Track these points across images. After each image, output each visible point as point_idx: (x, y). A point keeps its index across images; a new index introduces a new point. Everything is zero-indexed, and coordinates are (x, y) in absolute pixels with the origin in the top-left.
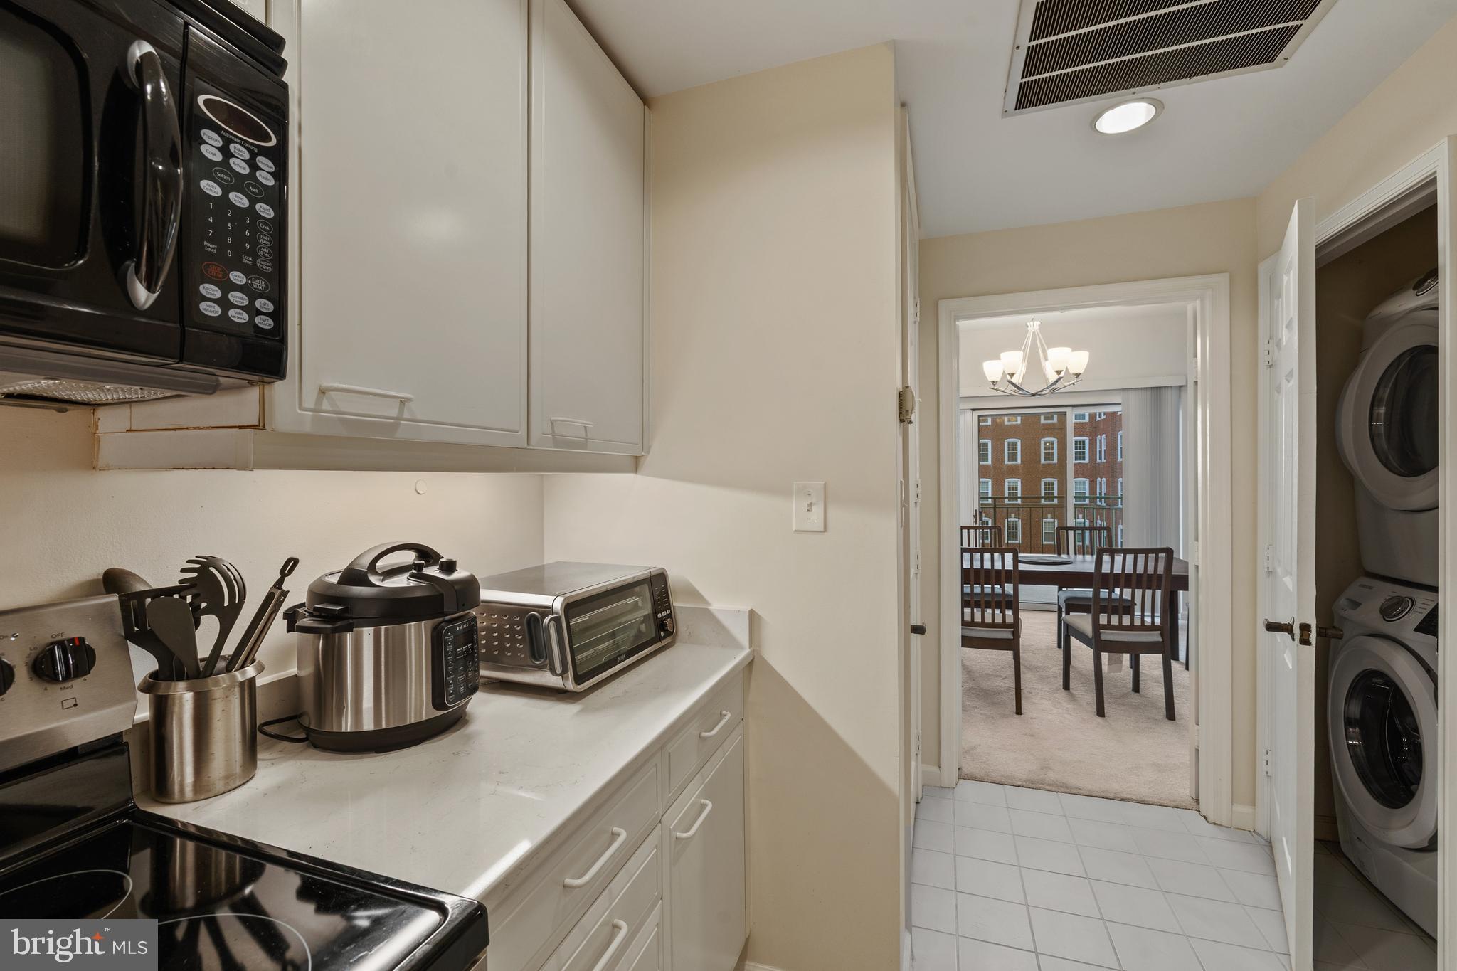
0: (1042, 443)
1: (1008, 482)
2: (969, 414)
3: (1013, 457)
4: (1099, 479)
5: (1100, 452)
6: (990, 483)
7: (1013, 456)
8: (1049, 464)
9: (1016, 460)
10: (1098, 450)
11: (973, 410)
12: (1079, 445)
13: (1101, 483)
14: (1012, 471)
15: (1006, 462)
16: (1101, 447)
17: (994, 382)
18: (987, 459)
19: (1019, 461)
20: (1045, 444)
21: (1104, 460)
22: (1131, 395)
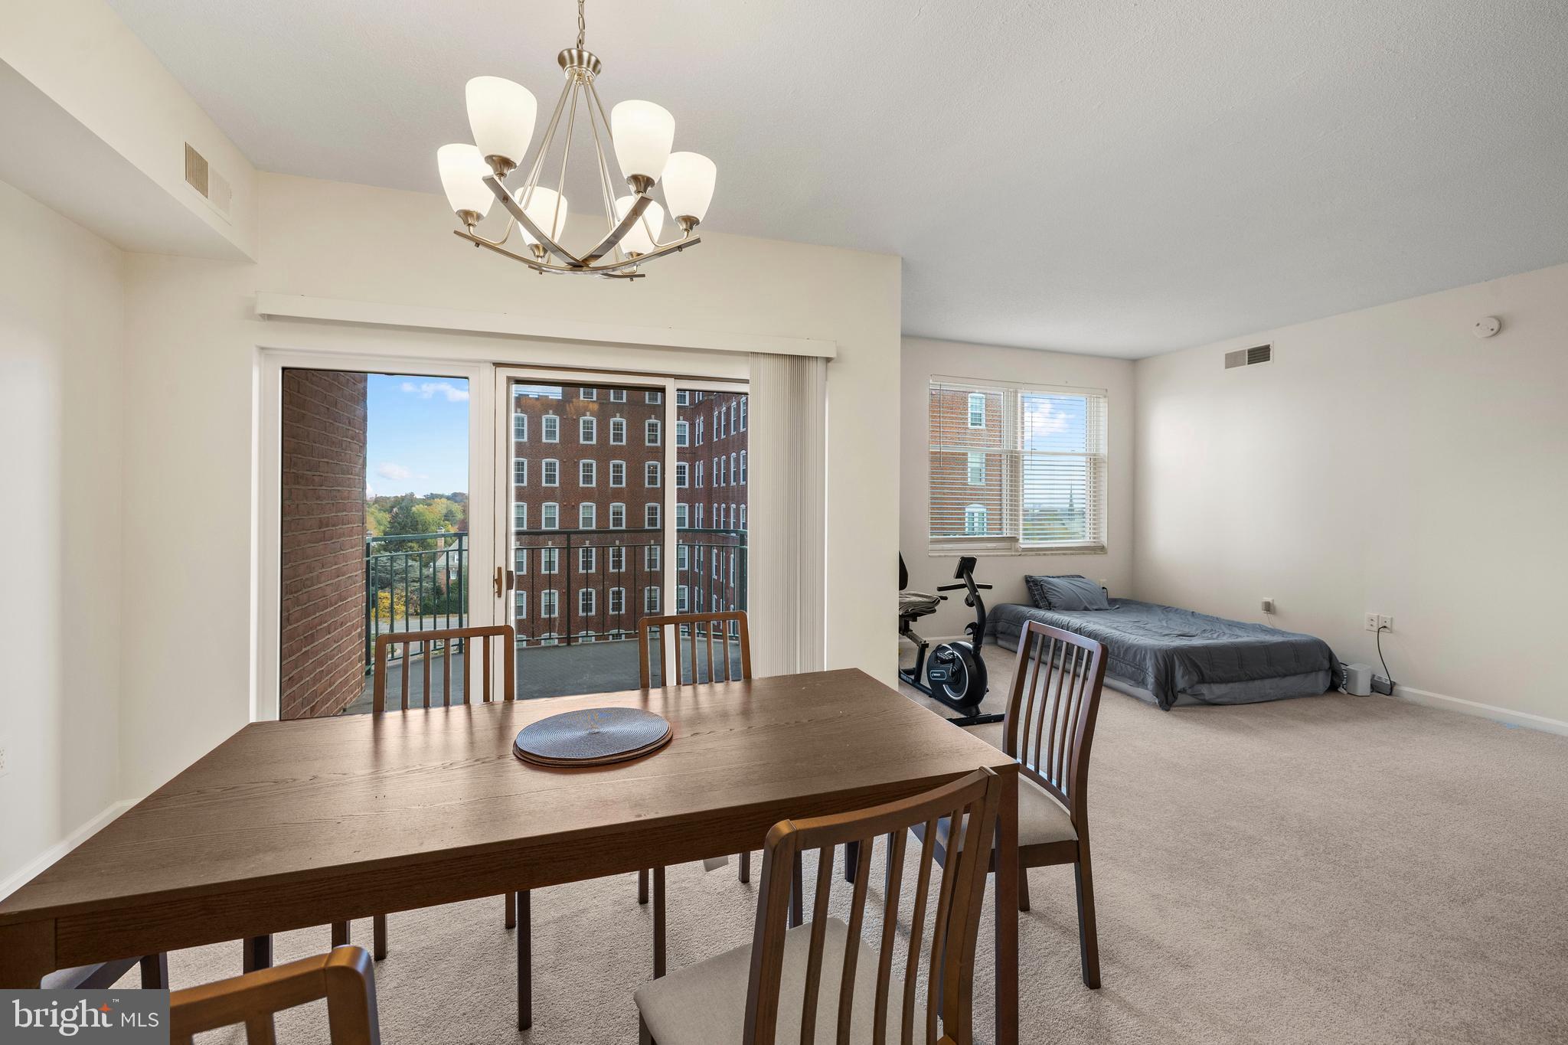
0: (646, 466)
1: (613, 506)
2: (488, 371)
3: (618, 480)
4: (697, 504)
5: (698, 477)
6: (594, 508)
7: (617, 478)
8: (653, 488)
9: (621, 483)
10: (697, 475)
11: (497, 365)
12: (680, 470)
13: (698, 508)
14: (617, 495)
15: (611, 485)
16: (699, 474)
17: (466, 215)
18: (592, 481)
19: (624, 485)
20: (649, 467)
21: (701, 486)
22: (765, 364)
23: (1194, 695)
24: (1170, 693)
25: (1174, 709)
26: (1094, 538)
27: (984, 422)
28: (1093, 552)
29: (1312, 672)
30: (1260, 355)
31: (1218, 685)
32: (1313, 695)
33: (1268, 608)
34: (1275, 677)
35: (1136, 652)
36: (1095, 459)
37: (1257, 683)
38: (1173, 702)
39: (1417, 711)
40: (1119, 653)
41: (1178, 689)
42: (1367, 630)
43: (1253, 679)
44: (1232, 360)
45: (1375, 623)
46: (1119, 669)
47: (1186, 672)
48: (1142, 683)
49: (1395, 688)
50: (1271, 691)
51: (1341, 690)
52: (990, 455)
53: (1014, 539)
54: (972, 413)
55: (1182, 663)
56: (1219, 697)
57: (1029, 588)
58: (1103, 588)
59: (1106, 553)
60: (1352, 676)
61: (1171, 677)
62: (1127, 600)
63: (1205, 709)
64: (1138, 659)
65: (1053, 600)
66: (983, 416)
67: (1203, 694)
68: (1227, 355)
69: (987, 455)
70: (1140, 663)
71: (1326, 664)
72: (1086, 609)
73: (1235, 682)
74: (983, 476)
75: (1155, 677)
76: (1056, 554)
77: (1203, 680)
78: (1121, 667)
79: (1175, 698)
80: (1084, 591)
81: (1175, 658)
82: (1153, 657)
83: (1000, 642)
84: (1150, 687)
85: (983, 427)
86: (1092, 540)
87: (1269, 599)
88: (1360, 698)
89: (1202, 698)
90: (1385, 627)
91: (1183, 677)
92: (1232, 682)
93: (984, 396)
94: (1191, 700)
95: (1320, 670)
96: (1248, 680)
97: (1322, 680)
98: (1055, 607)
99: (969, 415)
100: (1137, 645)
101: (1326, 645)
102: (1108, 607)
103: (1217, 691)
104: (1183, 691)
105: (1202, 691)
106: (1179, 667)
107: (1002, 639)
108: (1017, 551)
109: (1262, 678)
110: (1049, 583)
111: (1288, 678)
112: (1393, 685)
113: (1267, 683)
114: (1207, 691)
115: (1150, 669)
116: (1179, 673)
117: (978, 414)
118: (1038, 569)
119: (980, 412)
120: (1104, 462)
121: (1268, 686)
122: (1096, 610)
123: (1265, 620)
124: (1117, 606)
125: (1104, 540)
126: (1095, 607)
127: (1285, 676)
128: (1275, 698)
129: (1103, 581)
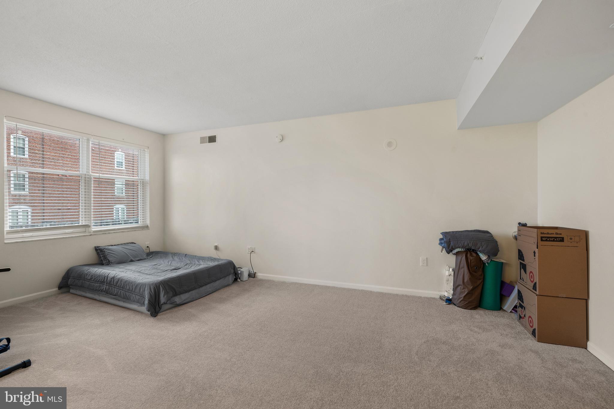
23: (171, 303)
24: (157, 307)
25: (161, 314)
26: (143, 222)
27: (124, 166)
28: (141, 229)
29: (227, 276)
30: (212, 139)
31: (184, 294)
32: (228, 285)
33: (216, 248)
34: (212, 282)
35: (141, 286)
36: (143, 182)
37: (204, 288)
38: (159, 311)
39: (263, 282)
40: (132, 289)
41: (161, 304)
42: (248, 253)
43: (201, 286)
44: (202, 140)
45: (250, 250)
46: (132, 298)
47: (166, 293)
48: (143, 304)
49: (256, 274)
50: (210, 289)
51: (239, 280)
52: (129, 181)
53: (88, 226)
54: (117, 161)
55: (164, 288)
56: (184, 300)
57: (98, 254)
58: (147, 247)
59: (149, 229)
60: (242, 273)
61: (158, 298)
62: (159, 252)
63: (176, 309)
64: (141, 291)
65: (110, 259)
66: (124, 163)
67: (176, 302)
68: (201, 138)
69: (126, 181)
70: (142, 293)
71: (232, 271)
72: (132, 261)
73: (193, 290)
74: (124, 191)
75: (149, 300)
76: (117, 232)
77: (176, 294)
78: (133, 297)
79: (160, 308)
80: (133, 251)
81: (161, 286)
82: (149, 288)
83: (71, 291)
84: (146, 306)
85: (124, 168)
86: (142, 223)
87: (216, 244)
88: (244, 282)
89: (176, 303)
90: (253, 251)
91: (164, 296)
92: (191, 291)
93: (124, 154)
94: (170, 306)
95: (230, 274)
96: (199, 288)
97: (231, 278)
98: (112, 263)
99: (116, 162)
100: (141, 283)
101: (233, 263)
102: (146, 258)
103: (184, 297)
104: (165, 303)
105: (176, 300)
106: (162, 291)
107: (73, 289)
108: (90, 233)
109: (206, 285)
110: (109, 250)
111: (217, 281)
112: (255, 274)
113: (208, 286)
114: (178, 300)
115: (147, 296)
116: (162, 294)
117: (121, 162)
118: (102, 242)
119: (122, 161)
120: (148, 184)
121: (208, 288)
122: (138, 260)
123: (214, 254)
124: (151, 256)
125: (148, 222)
126: (138, 259)
127: (216, 281)
128: (212, 292)
129: (147, 243)
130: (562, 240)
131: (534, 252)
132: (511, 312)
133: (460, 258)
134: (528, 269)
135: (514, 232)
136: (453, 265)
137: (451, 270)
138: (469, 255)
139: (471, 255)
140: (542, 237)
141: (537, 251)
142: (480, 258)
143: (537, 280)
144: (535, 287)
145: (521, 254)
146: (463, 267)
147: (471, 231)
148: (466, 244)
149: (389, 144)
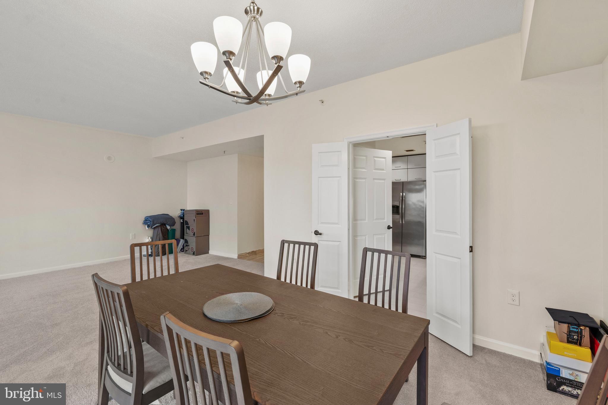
130: (202, 214)
131: (194, 220)
132: (180, 252)
133: (157, 230)
134: (191, 228)
135: (179, 214)
136: (152, 235)
137: (150, 238)
138: (162, 227)
139: (163, 227)
140: (197, 213)
141: (195, 219)
142: (167, 228)
143: (195, 231)
144: (194, 234)
145: (187, 222)
146: (159, 234)
147: (161, 215)
148: (162, 221)
149: (109, 158)
